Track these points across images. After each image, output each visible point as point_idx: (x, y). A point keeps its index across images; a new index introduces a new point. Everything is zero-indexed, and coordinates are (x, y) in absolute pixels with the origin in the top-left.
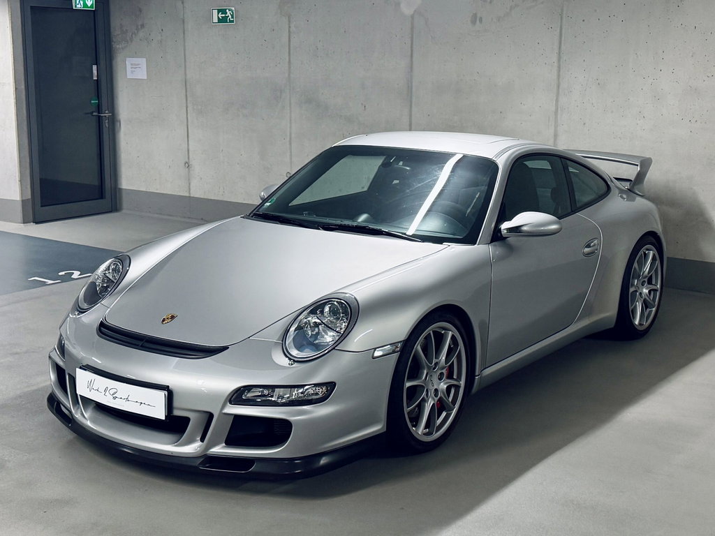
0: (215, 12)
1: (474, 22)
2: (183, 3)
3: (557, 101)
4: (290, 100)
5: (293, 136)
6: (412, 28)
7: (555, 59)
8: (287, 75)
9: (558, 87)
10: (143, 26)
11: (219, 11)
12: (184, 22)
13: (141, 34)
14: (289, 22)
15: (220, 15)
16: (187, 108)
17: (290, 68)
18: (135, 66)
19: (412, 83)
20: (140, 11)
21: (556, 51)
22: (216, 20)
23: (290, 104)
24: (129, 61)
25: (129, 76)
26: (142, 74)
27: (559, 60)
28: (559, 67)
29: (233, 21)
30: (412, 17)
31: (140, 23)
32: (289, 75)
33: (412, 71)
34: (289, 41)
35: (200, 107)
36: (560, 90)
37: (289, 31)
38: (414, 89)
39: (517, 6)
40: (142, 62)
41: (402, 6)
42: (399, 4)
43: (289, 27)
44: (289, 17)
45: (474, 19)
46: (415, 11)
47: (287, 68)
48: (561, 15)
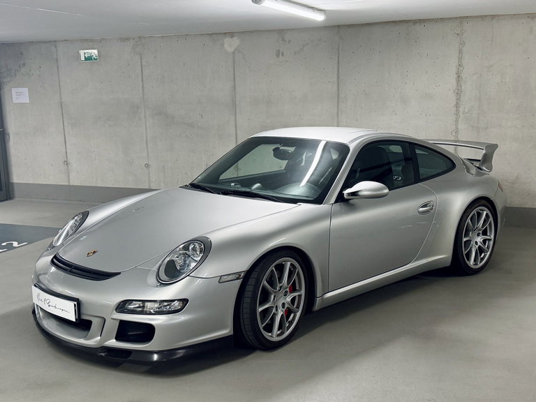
0: (82, 53)
1: (278, 55)
2: (56, 47)
4: (145, 113)
5: (148, 138)
6: (234, 61)
7: (335, 79)
8: (141, 95)
10: (24, 65)
11: (85, 52)
12: (57, 60)
13: (23, 70)
14: (141, 58)
15: (86, 55)
16: (63, 122)
17: (143, 91)
18: (19, 94)
19: (236, 98)
20: (21, 54)
22: (83, 58)
23: (145, 117)
24: (14, 91)
25: (15, 101)
26: (25, 99)
27: (338, 79)
28: (338, 84)
29: (96, 59)
30: (234, 53)
31: (22, 63)
32: (143, 96)
33: (235, 89)
34: (142, 72)
35: (74, 121)
36: (340, 99)
37: (141, 65)
38: (237, 102)
39: (307, 44)
40: (25, 90)
41: (225, 45)
42: (223, 44)
43: (142, 62)
44: (141, 55)
45: (278, 54)
46: (235, 49)
47: (141, 91)
48: (338, 49)
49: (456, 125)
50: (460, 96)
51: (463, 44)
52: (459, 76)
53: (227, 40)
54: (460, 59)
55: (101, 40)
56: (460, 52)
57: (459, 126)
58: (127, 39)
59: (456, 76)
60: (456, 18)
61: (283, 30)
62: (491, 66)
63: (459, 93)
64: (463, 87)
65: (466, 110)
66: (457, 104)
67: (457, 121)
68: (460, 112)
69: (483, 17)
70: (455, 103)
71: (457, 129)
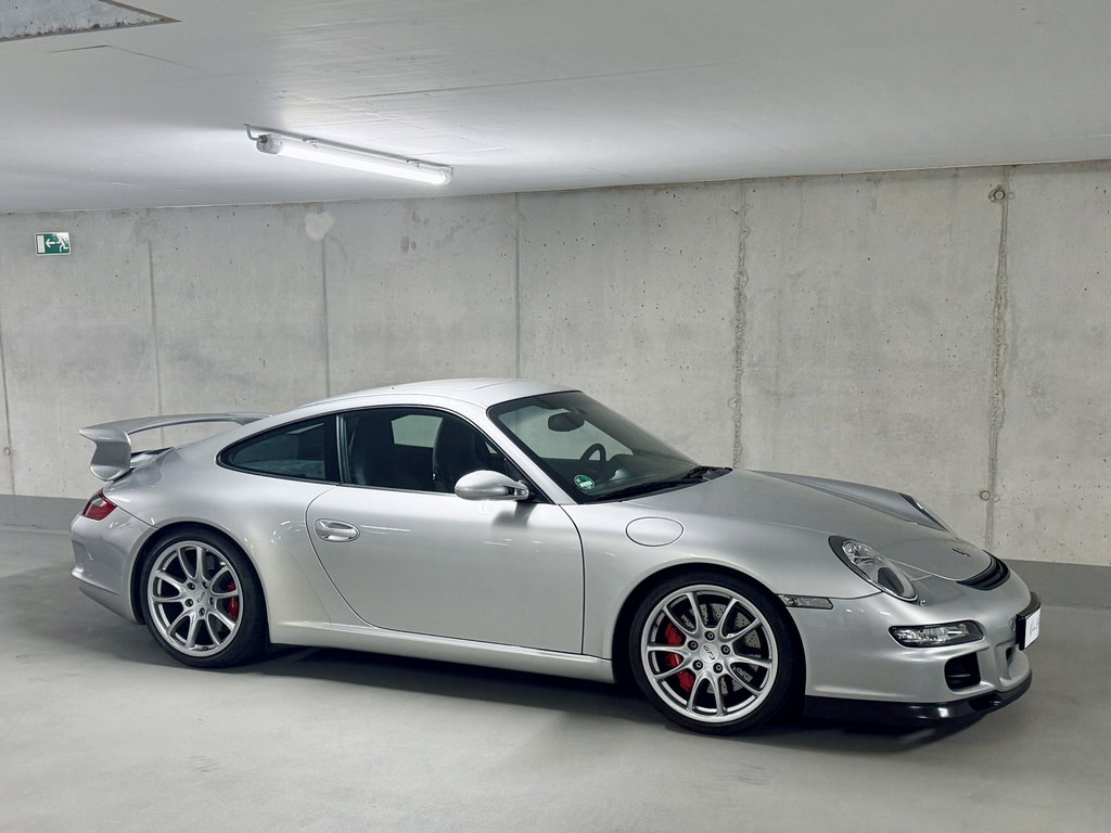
0: (41, 239)
1: (405, 249)
3: (518, 347)
4: (157, 356)
5: (163, 404)
6: (324, 257)
7: (513, 295)
8: (150, 322)
9: (518, 330)
11: (46, 237)
14: (150, 250)
15: (48, 243)
16: (4, 371)
17: (154, 312)
19: (327, 328)
21: (513, 283)
22: (42, 249)
23: (157, 363)
27: (518, 296)
28: (518, 305)
29: (67, 251)
30: (323, 242)
32: (154, 322)
33: (326, 313)
34: (152, 276)
35: (23, 370)
37: (151, 263)
38: (330, 336)
39: (460, 227)
41: (309, 228)
42: (304, 225)
43: (151, 257)
44: (150, 244)
45: (406, 245)
46: (327, 234)
47: (150, 313)
48: (517, 239)
49: (737, 387)
50: (742, 331)
51: (745, 231)
52: (740, 294)
53: (311, 218)
54: (741, 260)
55: (76, 215)
56: (742, 247)
57: (743, 391)
58: (124, 213)
59: (734, 293)
60: (733, 182)
61: (414, 199)
62: (799, 275)
63: (740, 326)
64: (748, 316)
65: (755, 359)
66: (738, 347)
67: (737, 380)
68: (745, 364)
69: (782, 180)
70: (734, 344)
71: (738, 394)
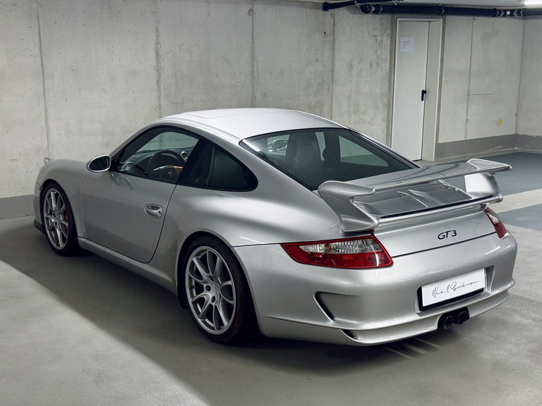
3: (44, 84)
7: (38, 52)
9: (43, 73)
21: (38, 45)
27: (41, 53)
28: (41, 57)
36: (45, 76)
49: (159, 101)
50: (160, 73)
51: (158, 22)
52: (158, 54)
54: (157, 37)
56: (157, 30)
57: (162, 103)
59: (155, 53)
63: (158, 70)
64: (162, 65)
65: (166, 87)
66: (158, 80)
67: (159, 97)
68: (162, 89)
70: (156, 80)
71: (160, 104)
